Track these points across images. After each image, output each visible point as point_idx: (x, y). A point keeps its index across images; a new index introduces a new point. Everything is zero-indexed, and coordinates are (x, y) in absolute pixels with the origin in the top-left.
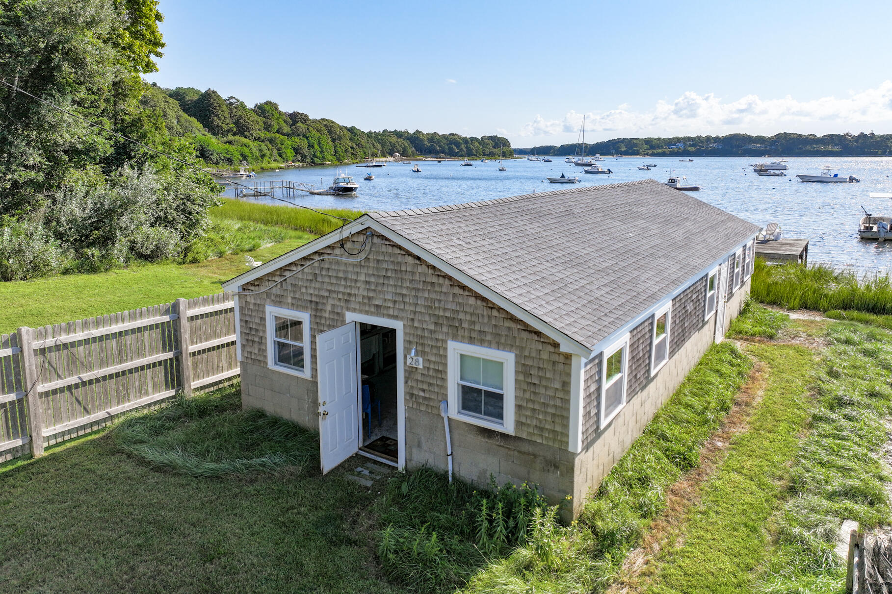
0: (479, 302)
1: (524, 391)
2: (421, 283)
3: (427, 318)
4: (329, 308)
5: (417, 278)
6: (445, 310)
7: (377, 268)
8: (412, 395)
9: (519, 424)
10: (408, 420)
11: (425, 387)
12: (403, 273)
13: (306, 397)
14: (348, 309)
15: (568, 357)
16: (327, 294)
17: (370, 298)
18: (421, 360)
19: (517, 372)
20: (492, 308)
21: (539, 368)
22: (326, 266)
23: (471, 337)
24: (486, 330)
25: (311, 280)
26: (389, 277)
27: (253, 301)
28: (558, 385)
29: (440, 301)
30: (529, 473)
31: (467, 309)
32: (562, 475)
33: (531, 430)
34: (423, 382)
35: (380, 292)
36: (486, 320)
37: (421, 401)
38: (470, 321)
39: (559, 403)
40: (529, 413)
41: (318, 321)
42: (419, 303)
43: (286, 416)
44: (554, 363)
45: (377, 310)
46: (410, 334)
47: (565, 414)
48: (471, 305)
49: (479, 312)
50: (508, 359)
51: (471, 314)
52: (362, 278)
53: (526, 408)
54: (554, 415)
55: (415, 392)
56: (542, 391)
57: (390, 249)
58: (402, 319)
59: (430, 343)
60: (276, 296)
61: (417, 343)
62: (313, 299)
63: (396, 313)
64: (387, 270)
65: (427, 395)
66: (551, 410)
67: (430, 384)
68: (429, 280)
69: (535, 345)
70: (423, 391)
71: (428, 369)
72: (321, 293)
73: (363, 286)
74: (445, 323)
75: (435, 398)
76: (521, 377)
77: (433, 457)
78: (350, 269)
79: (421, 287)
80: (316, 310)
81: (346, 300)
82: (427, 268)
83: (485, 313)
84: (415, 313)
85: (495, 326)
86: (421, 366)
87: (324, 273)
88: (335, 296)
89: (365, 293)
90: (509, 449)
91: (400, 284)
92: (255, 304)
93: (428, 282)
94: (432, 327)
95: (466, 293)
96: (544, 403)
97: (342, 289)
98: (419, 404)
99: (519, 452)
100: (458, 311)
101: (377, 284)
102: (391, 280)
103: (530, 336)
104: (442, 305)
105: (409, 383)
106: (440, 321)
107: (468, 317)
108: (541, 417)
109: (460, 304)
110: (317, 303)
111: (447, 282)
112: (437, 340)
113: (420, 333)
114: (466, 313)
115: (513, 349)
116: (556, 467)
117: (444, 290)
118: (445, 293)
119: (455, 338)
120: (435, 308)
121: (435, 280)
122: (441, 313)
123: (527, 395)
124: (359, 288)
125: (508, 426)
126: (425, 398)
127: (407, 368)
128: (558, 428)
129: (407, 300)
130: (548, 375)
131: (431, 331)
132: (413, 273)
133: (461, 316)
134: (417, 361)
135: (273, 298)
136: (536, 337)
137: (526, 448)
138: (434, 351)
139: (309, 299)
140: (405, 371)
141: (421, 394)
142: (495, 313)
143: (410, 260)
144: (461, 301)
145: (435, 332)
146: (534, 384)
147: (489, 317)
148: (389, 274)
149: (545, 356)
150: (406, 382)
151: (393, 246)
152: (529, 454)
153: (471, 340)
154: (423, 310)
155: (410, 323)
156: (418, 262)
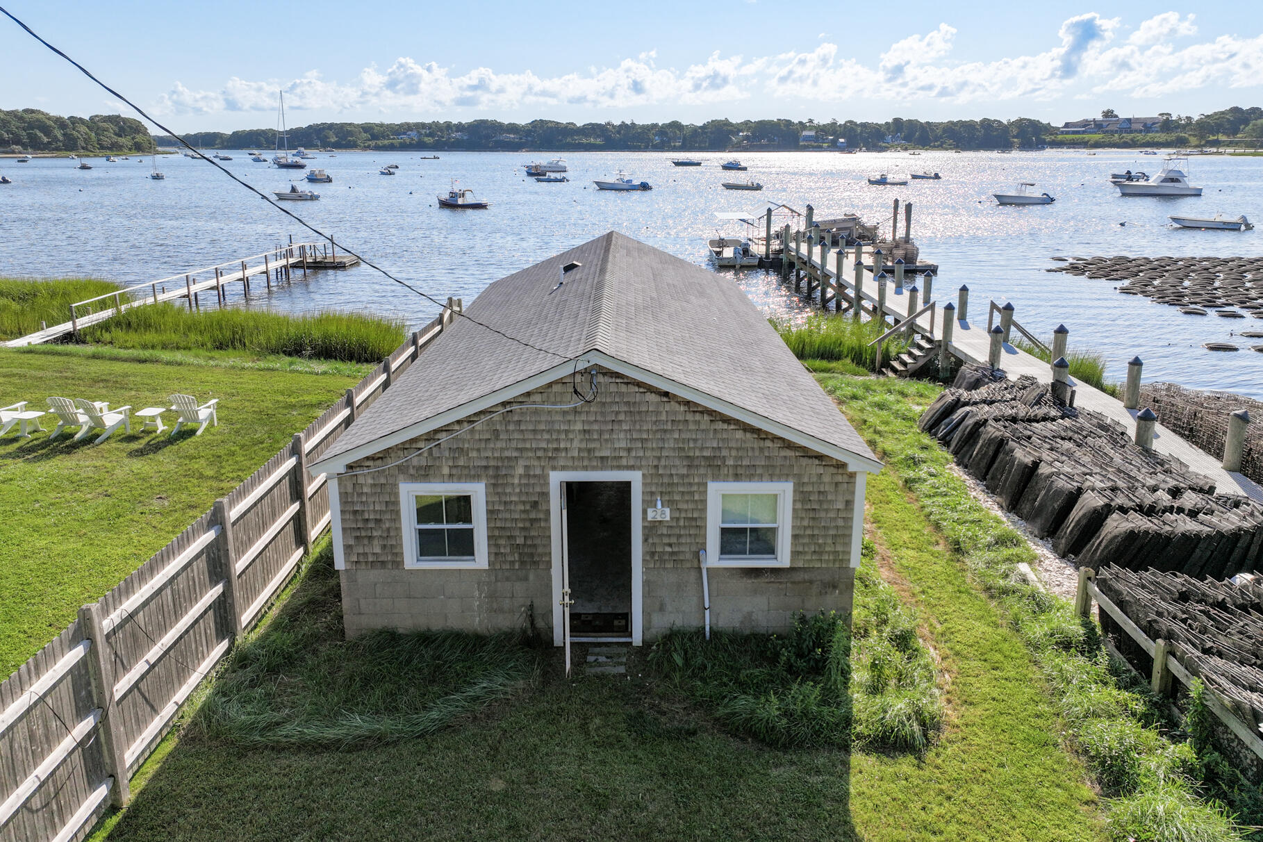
0: (748, 435)
1: (802, 519)
2: (669, 424)
3: (677, 462)
4: (520, 471)
5: (664, 418)
6: (702, 449)
7: (602, 413)
8: (653, 554)
9: (795, 554)
10: (646, 584)
11: (673, 540)
12: (643, 414)
13: (477, 593)
14: (554, 468)
15: (852, 476)
16: (515, 454)
17: (589, 451)
18: (667, 511)
19: (794, 501)
20: (764, 439)
21: (819, 492)
22: (516, 418)
23: (737, 475)
24: (757, 463)
25: (488, 440)
26: (620, 421)
27: (370, 481)
28: (840, 506)
29: (695, 440)
30: (803, 602)
31: (733, 444)
32: (840, 593)
33: (808, 557)
34: (669, 536)
35: (606, 440)
36: (757, 453)
37: (667, 557)
38: (736, 457)
39: (840, 523)
40: (806, 540)
41: (500, 490)
42: (666, 446)
43: (437, 625)
44: (837, 484)
45: (602, 462)
46: (650, 484)
47: (847, 532)
48: (737, 440)
49: (749, 445)
50: (785, 490)
51: (738, 449)
52: (579, 427)
53: (803, 536)
54: (834, 536)
55: (659, 549)
56: (823, 514)
57: (623, 388)
58: (639, 468)
59: (681, 489)
60: (418, 468)
61: (661, 493)
62: (492, 463)
63: (631, 463)
64: (617, 413)
65: (676, 549)
66: (832, 532)
67: (679, 536)
68: (681, 418)
69: (814, 469)
70: (670, 545)
71: (678, 519)
72: (507, 454)
73: (579, 437)
74: (703, 463)
75: (687, 550)
76: (799, 506)
77: (681, 617)
78: (559, 418)
79: (670, 428)
80: (496, 477)
81: (550, 458)
82: (677, 405)
83: (755, 446)
84: (659, 458)
85: (769, 457)
86: (668, 518)
87: (511, 427)
88: (530, 454)
89: (583, 445)
90: (780, 583)
91: (638, 427)
92: (374, 485)
93: (679, 421)
94: (684, 471)
95: (732, 427)
96: (824, 527)
97: (544, 445)
98: (663, 561)
99: (792, 583)
100: (719, 448)
101: (601, 432)
102: (624, 424)
103: (810, 461)
104: (699, 444)
105: (650, 541)
106: (695, 463)
107: (734, 453)
108: (820, 541)
109: (723, 440)
110: (497, 468)
111: (706, 418)
112: (690, 484)
113: (666, 480)
114: (730, 449)
115: (790, 478)
116: (835, 587)
117: (703, 427)
118: (703, 430)
119: (716, 478)
120: (689, 448)
121: (690, 417)
122: (697, 454)
123: (805, 523)
124: (572, 440)
125: (783, 558)
126: (673, 553)
127: (646, 524)
128: (839, 548)
129: (649, 445)
130: (829, 498)
131: (683, 476)
132: (658, 413)
133: (724, 453)
134: (663, 513)
135: (412, 471)
136: (817, 462)
137: (800, 577)
138: (687, 498)
139: (484, 463)
140: (644, 528)
141: (668, 549)
142: (768, 443)
143: (652, 398)
144: (725, 436)
145: (688, 476)
146: (814, 509)
147: (761, 449)
148: (622, 417)
149: (826, 479)
150: (645, 540)
151: (627, 384)
152: (805, 582)
153: (737, 477)
154: (672, 454)
155: (652, 471)
156: (665, 399)
